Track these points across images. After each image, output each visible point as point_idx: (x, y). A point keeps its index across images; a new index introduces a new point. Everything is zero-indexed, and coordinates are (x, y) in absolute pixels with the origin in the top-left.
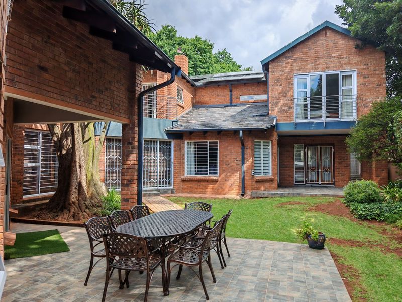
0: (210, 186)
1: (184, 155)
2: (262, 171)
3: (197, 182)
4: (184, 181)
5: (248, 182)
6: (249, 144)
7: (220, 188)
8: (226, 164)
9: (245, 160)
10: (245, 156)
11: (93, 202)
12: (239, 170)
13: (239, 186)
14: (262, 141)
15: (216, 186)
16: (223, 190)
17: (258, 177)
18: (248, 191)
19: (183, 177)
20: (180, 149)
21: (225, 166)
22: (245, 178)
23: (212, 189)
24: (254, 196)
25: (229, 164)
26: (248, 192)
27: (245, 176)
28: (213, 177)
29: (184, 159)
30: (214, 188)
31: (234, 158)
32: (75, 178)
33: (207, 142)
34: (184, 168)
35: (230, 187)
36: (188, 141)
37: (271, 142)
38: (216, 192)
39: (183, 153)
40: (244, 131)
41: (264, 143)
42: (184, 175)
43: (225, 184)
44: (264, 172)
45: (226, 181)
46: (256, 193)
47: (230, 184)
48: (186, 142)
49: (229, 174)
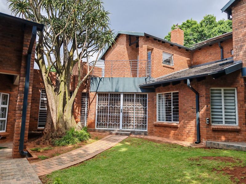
0: (172, 132)
1: (156, 105)
2: (224, 120)
3: (163, 128)
4: (156, 126)
5: (204, 130)
6: (203, 92)
7: (180, 135)
8: (184, 112)
9: (200, 108)
10: (200, 104)
11: (58, 134)
12: (195, 118)
13: (195, 134)
14: (222, 89)
15: (176, 132)
16: (182, 136)
17: (215, 125)
18: (204, 139)
19: (155, 123)
20: (153, 100)
21: (184, 114)
22: (201, 126)
23: (174, 134)
24: (209, 145)
25: (186, 112)
26: (204, 142)
27: (201, 124)
28: (175, 124)
29: (156, 108)
30: (176, 134)
31: (190, 107)
32: (49, 117)
33: (171, 93)
34: (156, 115)
35: (187, 134)
36: (159, 93)
37: (236, 89)
38: (177, 138)
39: (155, 103)
40: (191, 79)
41: (225, 90)
42: (156, 121)
43: (184, 131)
44: (225, 122)
45: (184, 128)
46: (211, 143)
47: (188, 131)
48: (157, 94)
49: (186, 121)
